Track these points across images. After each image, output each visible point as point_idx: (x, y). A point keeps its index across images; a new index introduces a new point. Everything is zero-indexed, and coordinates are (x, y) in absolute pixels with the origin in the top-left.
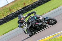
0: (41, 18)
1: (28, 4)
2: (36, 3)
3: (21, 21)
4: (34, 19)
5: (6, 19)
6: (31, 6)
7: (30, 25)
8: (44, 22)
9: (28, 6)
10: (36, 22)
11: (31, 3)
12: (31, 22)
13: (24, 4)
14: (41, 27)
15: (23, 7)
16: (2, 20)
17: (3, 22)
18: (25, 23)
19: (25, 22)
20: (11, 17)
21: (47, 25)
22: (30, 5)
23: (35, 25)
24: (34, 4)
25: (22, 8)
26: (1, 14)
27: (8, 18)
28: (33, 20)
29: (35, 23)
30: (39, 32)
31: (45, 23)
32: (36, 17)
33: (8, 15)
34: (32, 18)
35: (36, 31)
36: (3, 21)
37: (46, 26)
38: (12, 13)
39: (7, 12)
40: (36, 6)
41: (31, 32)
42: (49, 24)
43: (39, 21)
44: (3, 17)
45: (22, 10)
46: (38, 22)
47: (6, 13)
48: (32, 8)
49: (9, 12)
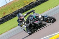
0: (40, 17)
1: (8, 13)
2: (15, 12)
3: (21, 20)
4: (34, 17)
6: (11, 15)
8: (43, 21)
9: (8, 15)
11: (11, 13)
12: (31, 20)
13: (4, 13)
14: (41, 25)
15: (4, 16)
18: (24, 21)
21: (46, 23)
22: (9, 14)
23: (34, 24)
24: (13, 13)
25: (2, 17)
29: (35, 21)
30: (38, 30)
31: (45, 21)
32: (35, 16)
34: (31, 16)
40: (15, 15)
41: (31, 30)
42: (48, 22)
43: (39, 20)
45: (2, 19)
48: (12, 17)
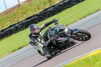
0: (66, 30)
4: (56, 31)
5: (42, 15)
7: (49, 40)
8: (71, 37)
10: (58, 36)
12: (51, 36)
14: (66, 45)
16: (36, 17)
17: (38, 19)
19: (41, 37)
20: (52, 11)
21: (75, 41)
23: (56, 41)
26: (35, 7)
27: (46, 13)
28: (54, 33)
29: (57, 38)
30: (62, 52)
32: (58, 29)
33: (46, 8)
34: (52, 30)
35: (58, 51)
36: (38, 17)
37: (73, 43)
38: (53, 5)
39: (44, 4)
42: (78, 40)
44: (38, 12)
46: (61, 36)
47: (42, 4)
49: (48, 4)
